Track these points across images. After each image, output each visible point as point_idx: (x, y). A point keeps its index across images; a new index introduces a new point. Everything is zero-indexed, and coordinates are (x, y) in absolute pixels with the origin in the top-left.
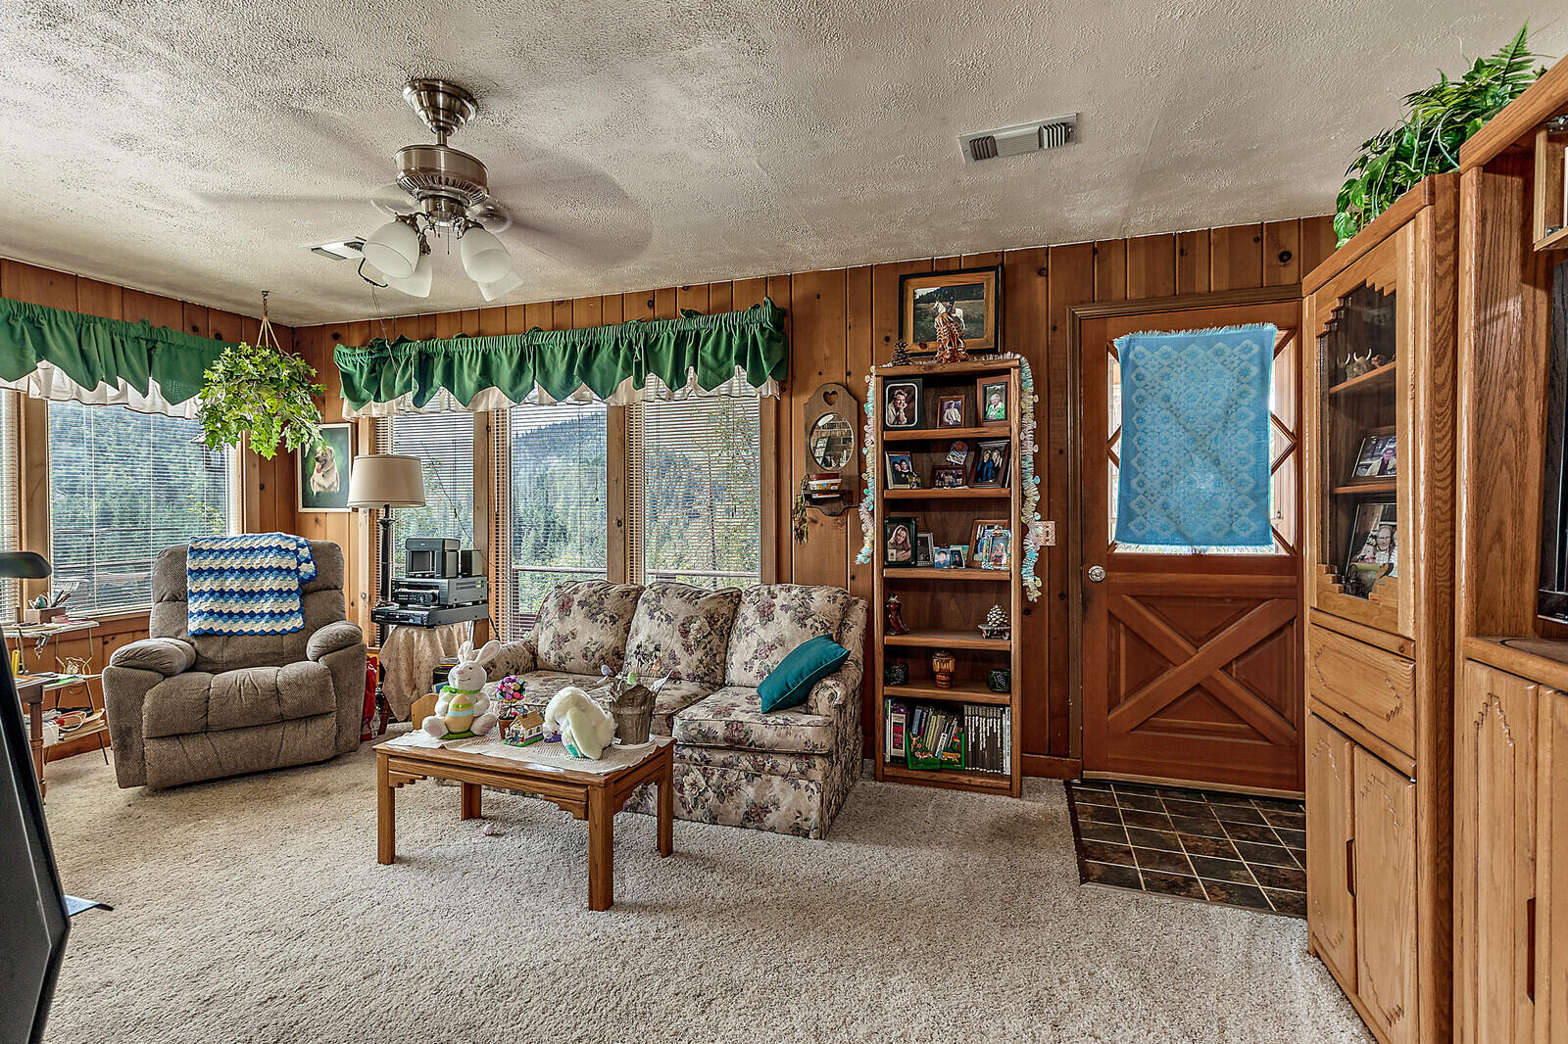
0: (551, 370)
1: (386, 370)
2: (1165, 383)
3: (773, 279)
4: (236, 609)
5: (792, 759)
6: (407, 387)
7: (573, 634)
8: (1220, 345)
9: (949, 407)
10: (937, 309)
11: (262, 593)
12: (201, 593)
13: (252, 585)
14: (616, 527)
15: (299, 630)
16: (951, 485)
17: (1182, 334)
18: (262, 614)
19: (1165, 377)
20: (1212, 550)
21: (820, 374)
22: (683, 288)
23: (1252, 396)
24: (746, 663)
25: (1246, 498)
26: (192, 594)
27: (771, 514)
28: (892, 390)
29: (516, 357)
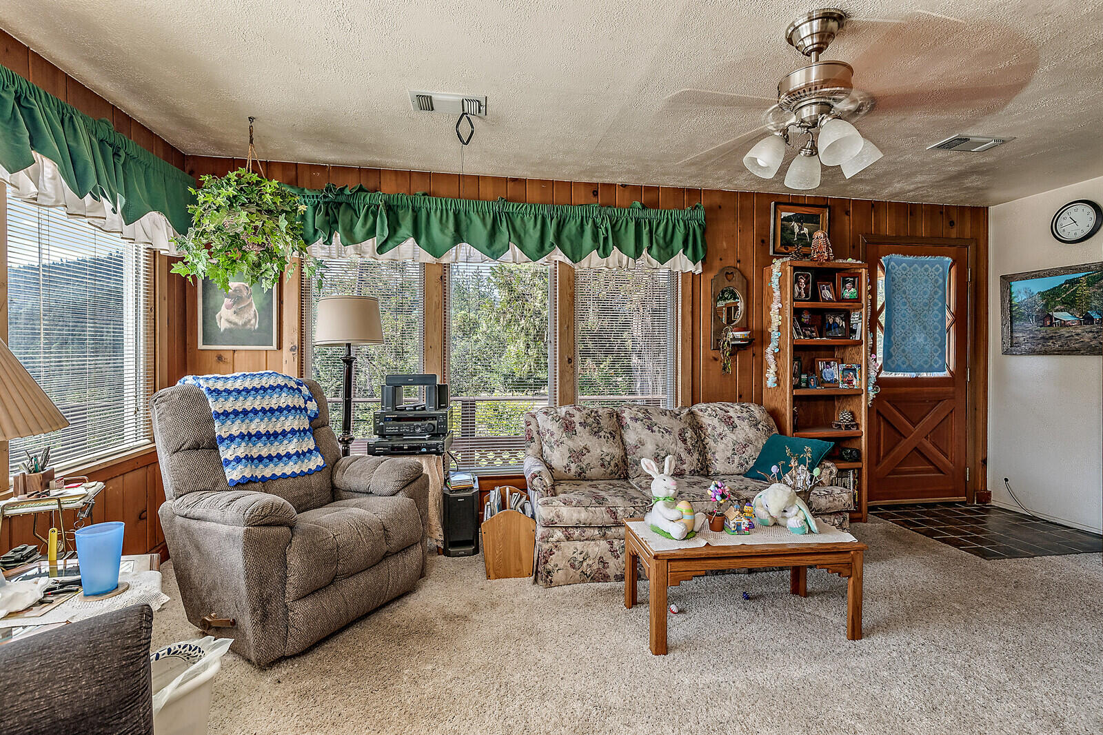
0: (522, 235)
1: (343, 215)
2: (904, 284)
3: (689, 190)
4: (265, 453)
5: (833, 517)
6: (371, 233)
7: (586, 449)
8: (927, 266)
9: (824, 289)
10: (793, 226)
11: (284, 433)
12: (232, 438)
13: (274, 426)
14: (567, 364)
15: (323, 468)
16: (811, 337)
17: (911, 258)
18: (289, 456)
19: (904, 280)
20: (924, 375)
21: (721, 259)
22: (622, 185)
23: (940, 294)
24: (729, 458)
25: (937, 347)
26: (222, 440)
27: (689, 353)
28: (797, 275)
29: (489, 221)
